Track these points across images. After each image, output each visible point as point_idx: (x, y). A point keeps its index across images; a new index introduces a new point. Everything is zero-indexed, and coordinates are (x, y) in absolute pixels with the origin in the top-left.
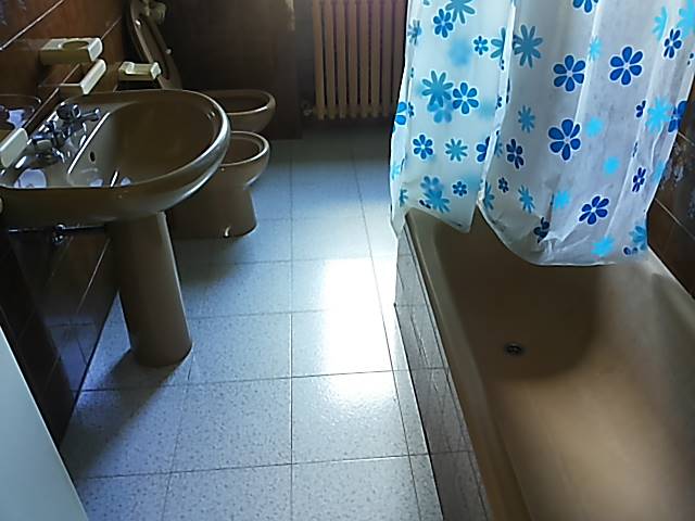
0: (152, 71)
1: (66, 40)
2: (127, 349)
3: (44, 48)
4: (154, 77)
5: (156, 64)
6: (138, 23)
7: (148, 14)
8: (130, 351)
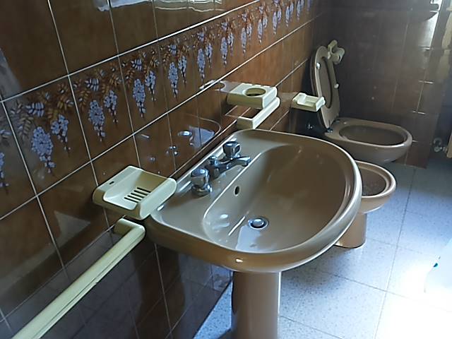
0: (317, 104)
1: (250, 86)
2: (228, 328)
3: (231, 92)
4: (317, 109)
5: (323, 98)
6: (318, 65)
7: (329, 57)
8: (230, 330)
